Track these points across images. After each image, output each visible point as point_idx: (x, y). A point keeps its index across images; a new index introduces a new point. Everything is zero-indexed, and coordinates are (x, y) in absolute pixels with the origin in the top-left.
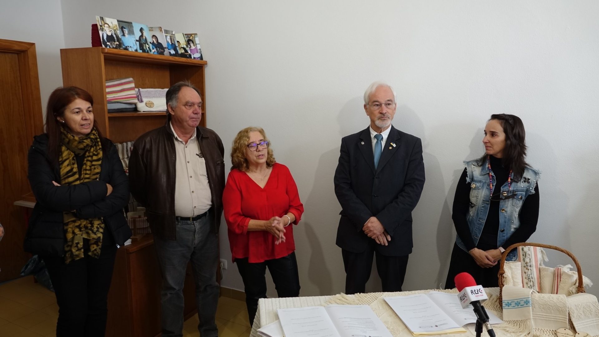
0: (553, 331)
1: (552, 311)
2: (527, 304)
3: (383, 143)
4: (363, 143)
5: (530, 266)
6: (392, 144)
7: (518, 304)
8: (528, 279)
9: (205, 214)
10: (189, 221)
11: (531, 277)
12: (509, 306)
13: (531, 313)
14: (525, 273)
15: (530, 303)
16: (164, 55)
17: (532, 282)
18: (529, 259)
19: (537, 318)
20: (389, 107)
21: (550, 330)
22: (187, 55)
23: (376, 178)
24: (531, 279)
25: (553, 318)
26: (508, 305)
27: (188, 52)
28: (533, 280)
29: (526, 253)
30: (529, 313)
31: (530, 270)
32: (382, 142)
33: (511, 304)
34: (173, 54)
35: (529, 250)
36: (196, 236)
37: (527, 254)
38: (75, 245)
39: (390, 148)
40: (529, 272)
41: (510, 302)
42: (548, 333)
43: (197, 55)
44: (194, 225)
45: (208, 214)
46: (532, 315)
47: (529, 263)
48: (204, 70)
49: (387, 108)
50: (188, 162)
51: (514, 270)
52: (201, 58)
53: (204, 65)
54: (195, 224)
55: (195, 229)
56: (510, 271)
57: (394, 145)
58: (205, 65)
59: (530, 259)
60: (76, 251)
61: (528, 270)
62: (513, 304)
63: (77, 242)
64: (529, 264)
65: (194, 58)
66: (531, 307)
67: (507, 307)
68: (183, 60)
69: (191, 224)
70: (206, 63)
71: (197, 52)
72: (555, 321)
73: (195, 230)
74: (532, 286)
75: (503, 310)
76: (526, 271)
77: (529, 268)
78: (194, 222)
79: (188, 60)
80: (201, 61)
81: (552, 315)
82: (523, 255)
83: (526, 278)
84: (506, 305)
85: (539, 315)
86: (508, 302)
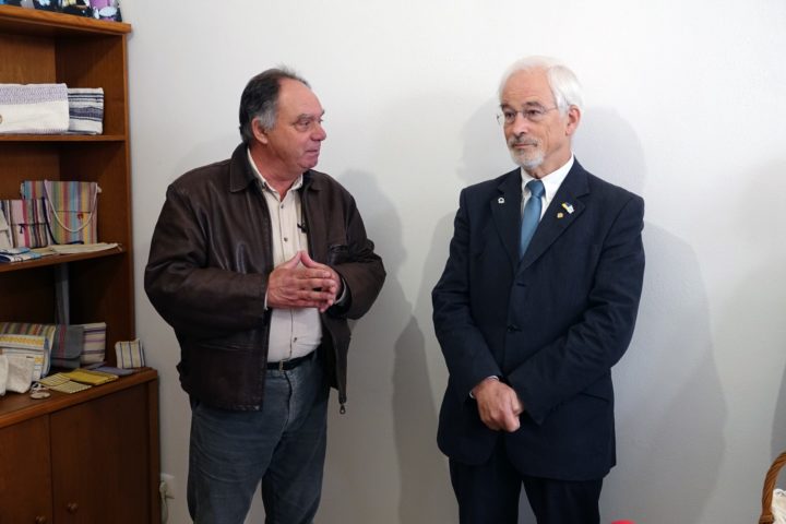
3: (546, 202)
4: (501, 201)
6: (564, 205)
9: (310, 356)
10: (276, 372)
16: (20, 5)
20: (534, 118)
22: (81, 10)
23: (519, 284)
27: (84, 4)
32: (543, 199)
34: (46, 6)
36: (291, 406)
39: (560, 215)
43: (109, 11)
44: (287, 378)
45: (315, 356)
48: (126, 45)
49: (532, 121)
50: (286, 240)
52: (118, 17)
53: (125, 33)
54: (290, 377)
55: (290, 387)
57: (570, 209)
58: (129, 34)
65: (101, 17)
68: (70, 18)
69: (280, 377)
70: (128, 30)
71: (109, 5)
73: (291, 391)
78: (288, 372)
79: (83, 20)
80: (119, 23)
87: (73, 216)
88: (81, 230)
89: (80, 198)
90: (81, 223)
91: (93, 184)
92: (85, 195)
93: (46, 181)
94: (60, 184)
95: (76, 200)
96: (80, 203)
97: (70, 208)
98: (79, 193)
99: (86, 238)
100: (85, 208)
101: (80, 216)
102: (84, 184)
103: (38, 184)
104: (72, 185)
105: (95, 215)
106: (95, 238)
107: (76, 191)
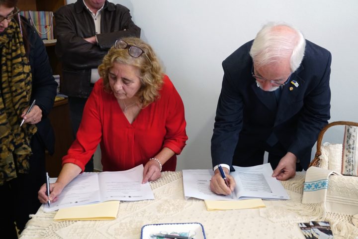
0: (350, 216)
1: (350, 195)
2: (323, 186)
5: (353, 149)
6: (292, 82)
7: (316, 186)
8: (348, 162)
11: (351, 160)
12: (309, 189)
13: (326, 195)
14: (347, 156)
15: (327, 185)
17: (351, 166)
18: (352, 141)
19: (334, 201)
21: (347, 215)
24: (351, 163)
25: (350, 203)
26: (309, 187)
28: (353, 164)
29: (351, 134)
30: (324, 195)
31: (351, 153)
33: (311, 186)
35: (355, 131)
37: (352, 136)
38: (9, 166)
39: (291, 89)
40: (351, 156)
41: (311, 183)
42: (344, 218)
46: (325, 198)
47: (352, 145)
51: (332, 152)
56: (328, 153)
57: (297, 85)
59: (354, 141)
60: (11, 172)
61: (350, 152)
62: (313, 187)
63: (10, 162)
64: (352, 147)
66: (326, 190)
67: (307, 190)
72: (353, 205)
74: (351, 170)
75: (304, 192)
76: (348, 154)
77: (351, 151)
81: (350, 199)
82: (348, 137)
83: (346, 162)
84: (307, 187)
85: (337, 198)
86: (309, 185)
87: (43, 27)
88: (46, 33)
89: (45, 19)
90: (46, 31)
91: (50, 12)
92: (47, 18)
93: (30, 11)
94: (36, 13)
95: (44, 20)
96: (45, 21)
97: (41, 24)
98: (45, 17)
99: (49, 37)
100: (48, 24)
101: (46, 27)
102: (47, 12)
103: (27, 12)
104: (42, 13)
105: (52, 27)
106: (53, 37)
107: (44, 16)
